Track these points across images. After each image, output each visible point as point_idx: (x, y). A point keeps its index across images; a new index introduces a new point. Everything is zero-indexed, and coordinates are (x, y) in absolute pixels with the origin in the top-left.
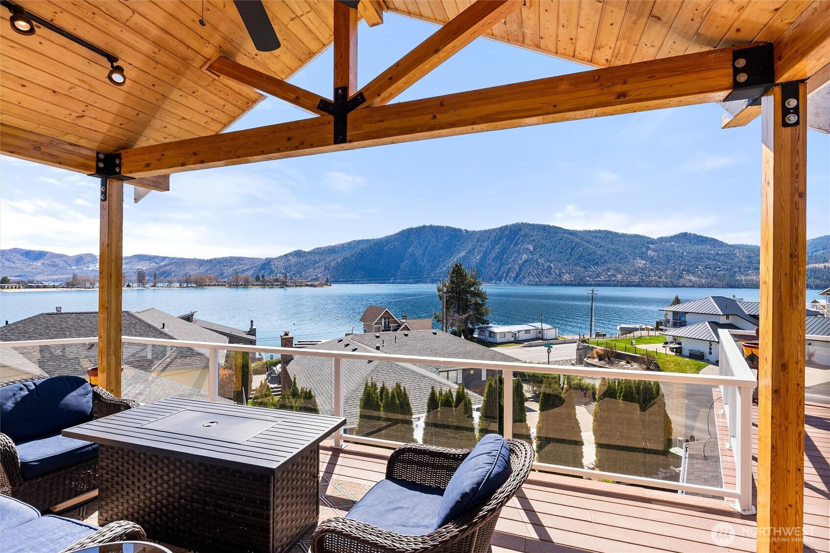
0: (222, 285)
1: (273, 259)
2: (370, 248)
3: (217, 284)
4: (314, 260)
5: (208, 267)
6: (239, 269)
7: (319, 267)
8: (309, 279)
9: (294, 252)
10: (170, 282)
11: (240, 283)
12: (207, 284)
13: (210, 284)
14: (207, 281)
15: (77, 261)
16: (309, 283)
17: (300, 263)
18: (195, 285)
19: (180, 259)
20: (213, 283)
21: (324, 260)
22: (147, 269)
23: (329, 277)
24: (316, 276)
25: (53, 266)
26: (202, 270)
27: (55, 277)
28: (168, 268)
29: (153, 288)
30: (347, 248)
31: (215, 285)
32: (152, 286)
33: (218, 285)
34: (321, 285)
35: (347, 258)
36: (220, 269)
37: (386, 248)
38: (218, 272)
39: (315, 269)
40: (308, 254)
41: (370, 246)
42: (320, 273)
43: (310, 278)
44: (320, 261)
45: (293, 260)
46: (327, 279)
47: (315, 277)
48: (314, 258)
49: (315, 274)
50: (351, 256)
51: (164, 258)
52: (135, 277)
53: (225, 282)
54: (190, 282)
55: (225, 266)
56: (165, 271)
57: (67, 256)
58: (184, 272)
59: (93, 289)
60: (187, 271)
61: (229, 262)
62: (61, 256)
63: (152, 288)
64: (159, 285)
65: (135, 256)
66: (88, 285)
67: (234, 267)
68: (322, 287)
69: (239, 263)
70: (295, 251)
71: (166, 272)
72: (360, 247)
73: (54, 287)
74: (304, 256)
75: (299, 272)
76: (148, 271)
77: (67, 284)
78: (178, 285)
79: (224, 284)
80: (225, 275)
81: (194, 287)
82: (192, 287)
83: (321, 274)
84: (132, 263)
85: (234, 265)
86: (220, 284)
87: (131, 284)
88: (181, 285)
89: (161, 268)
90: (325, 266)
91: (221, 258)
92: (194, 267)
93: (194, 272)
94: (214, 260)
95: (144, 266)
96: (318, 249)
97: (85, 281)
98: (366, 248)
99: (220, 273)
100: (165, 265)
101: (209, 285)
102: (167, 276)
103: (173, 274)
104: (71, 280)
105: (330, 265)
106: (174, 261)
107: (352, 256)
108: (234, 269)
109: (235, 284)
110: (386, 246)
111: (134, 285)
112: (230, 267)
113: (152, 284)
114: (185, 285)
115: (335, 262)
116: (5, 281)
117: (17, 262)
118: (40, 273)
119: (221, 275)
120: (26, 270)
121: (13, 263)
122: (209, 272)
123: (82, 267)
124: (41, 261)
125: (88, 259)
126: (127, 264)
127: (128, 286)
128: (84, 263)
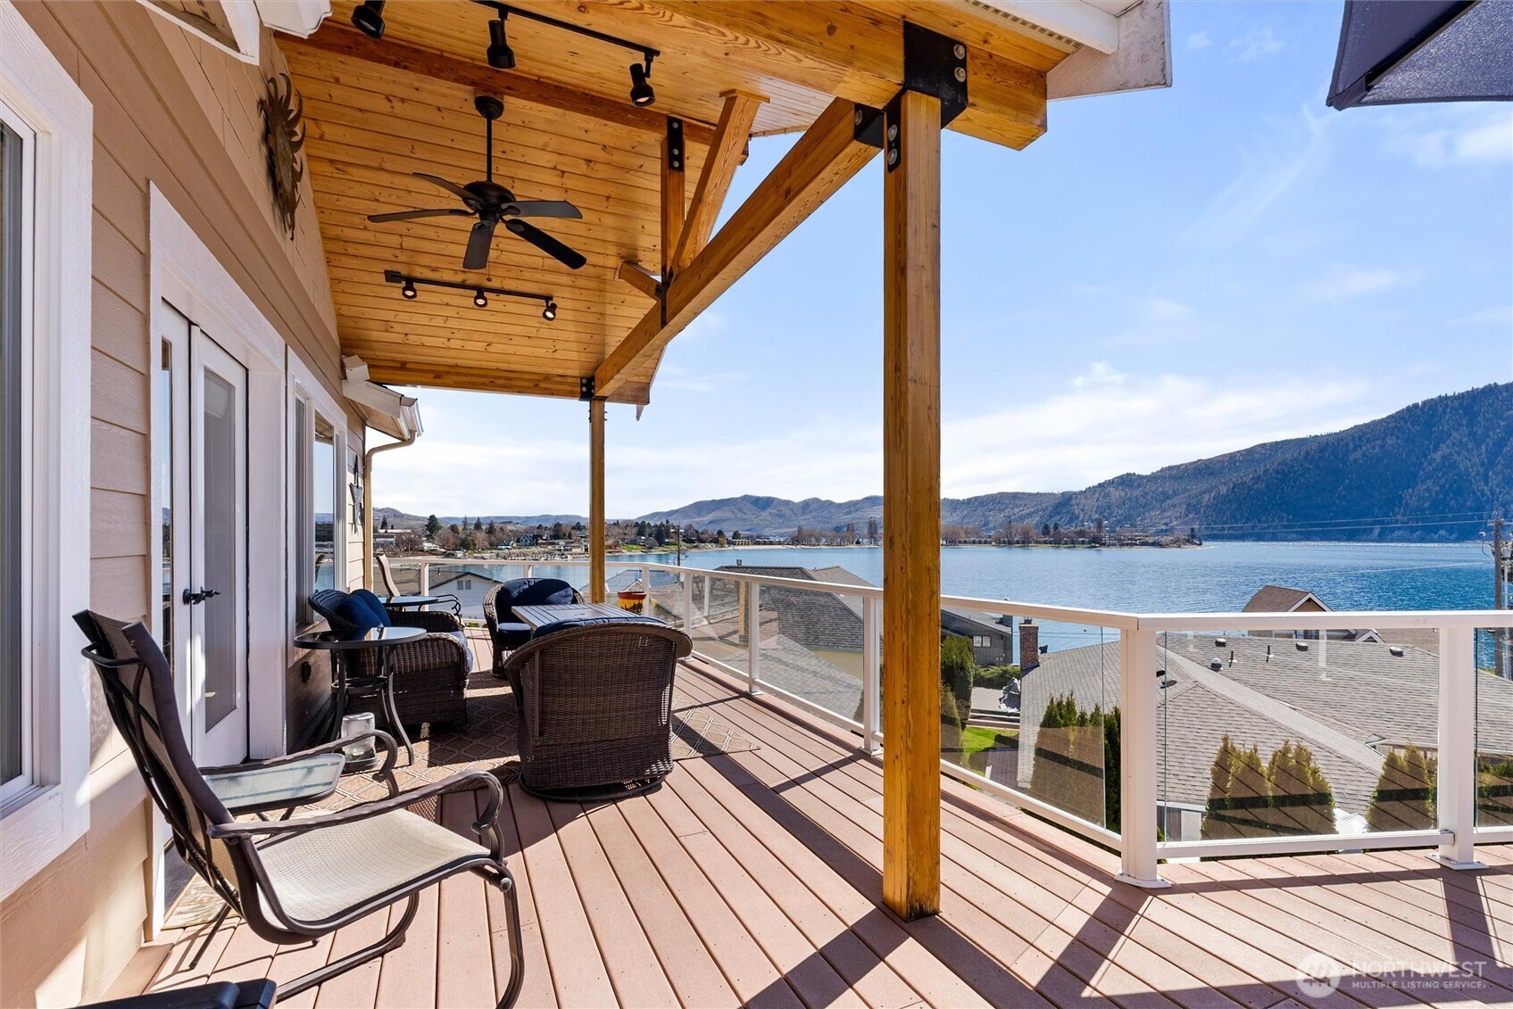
0: (986, 542)
1: (1075, 493)
2: (1306, 458)
3: (977, 540)
4: (1162, 493)
5: (965, 513)
6: (1014, 514)
7: (1174, 506)
8: (1151, 532)
9: (1117, 478)
11: (1016, 539)
12: (962, 540)
13: (968, 540)
14: (963, 535)
15: (803, 509)
16: (1150, 540)
17: (1130, 499)
18: (944, 542)
20: (972, 539)
21: (1185, 491)
23: (1196, 527)
24: (1166, 524)
25: (781, 516)
27: (782, 531)
30: (1241, 462)
31: (974, 542)
33: (980, 542)
34: (1177, 543)
35: (1242, 484)
36: (984, 516)
37: (1352, 457)
38: (981, 521)
39: (1164, 511)
40: (1148, 481)
41: (1307, 454)
42: (1177, 518)
43: (1153, 530)
44: (1175, 493)
45: (1116, 494)
46: (1192, 530)
47: (1164, 527)
48: (1161, 489)
49: (1164, 521)
50: (1253, 479)
52: (866, 531)
53: (990, 537)
55: (991, 510)
57: (793, 503)
61: (998, 502)
62: (787, 503)
65: (866, 499)
66: (813, 540)
67: (1006, 511)
68: (1179, 547)
69: (1014, 503)
70: (1121, 477)
72: (1279, 457)
73: (780, 543)
74: (1139, 485)
75: (1128, 518)
77: (792, 539)
79: (989, 540)
80: (991, 525)
83: (1179, 521)
85: (1006, 508)
86: (983, 540)
87: (860, 540)
90: (1188, 505)
91: (986, 496)
94: (973, 500)
96: (1170, 468)
98: (1296, 460)
99: (983, 523)
101: (965, 542)
104: (796, 534)
105: (1199, 502)
107: (1257, 479)
108: (1006, 514)
109: (1006, 541)
110: (1355, 449)
111: (865, 541)
112: (1000, 511)
115: (1212, 495)
116: (736, 535)
117: (748, 512)
118: (767, 526)
119: (985, 525)
120: (755, 522)
121: (745, 513)
122: (965, 521)
123: (808, 517)
124: (769, 510)
125: (814, 506)
126: (857, 510)
127: (858, 543)
128: (811, 512)
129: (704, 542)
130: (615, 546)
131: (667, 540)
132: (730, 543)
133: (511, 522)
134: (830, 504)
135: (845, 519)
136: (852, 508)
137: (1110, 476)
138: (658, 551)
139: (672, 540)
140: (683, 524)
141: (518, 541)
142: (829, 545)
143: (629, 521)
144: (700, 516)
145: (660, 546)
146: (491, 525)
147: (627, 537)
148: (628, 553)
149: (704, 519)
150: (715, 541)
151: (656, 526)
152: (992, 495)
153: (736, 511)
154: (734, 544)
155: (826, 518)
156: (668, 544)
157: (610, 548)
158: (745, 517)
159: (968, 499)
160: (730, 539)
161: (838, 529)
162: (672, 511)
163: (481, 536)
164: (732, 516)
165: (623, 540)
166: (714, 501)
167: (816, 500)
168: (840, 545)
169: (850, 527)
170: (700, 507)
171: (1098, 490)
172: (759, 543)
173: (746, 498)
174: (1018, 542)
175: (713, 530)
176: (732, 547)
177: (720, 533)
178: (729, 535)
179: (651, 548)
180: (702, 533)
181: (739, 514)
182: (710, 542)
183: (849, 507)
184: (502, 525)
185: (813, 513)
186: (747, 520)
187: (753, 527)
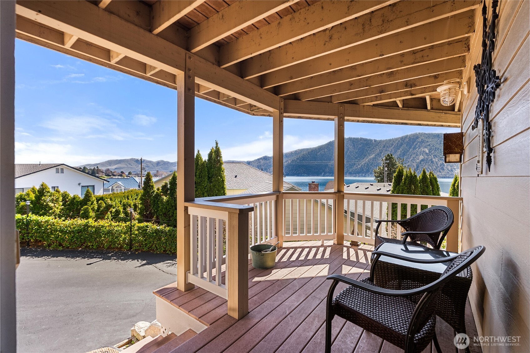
1: (251, 161)
2: (308, 154)
15: (157, 164)
17: (266, 164)
30: (294, 154)
35: (294, 160)
37: (318, 154)
41: (309, 152)
45: (262, 162)
50: (296, 159)
57: (153, 162)
62: (150, 162)
70: (264, 157)
72: (302, 153)
74: (269, 160)
98: (306, 154)
107: (298, 159)
110: (319, 152)
115: (287, 163)
116: (129, 173)
117: (133, 165)
120: (136, 169)
121: (132, 165)
125: (162, 163)
128: (160, 165)
132: (127, 176)
137: (261, 157)
139: (100, 175)
140: (104, 169)
144: (110, 166)
149: (114, 167)
150: (120, 176)
153: (128, 164)
155: (166, 168)
158: (132, 167)
164: (125, 166)
166: (117, 160)
167: (162, 161)
170: (110, 163)
171: (257, 160)
173: (132, 159)
175: (119, 171)
177: (122, 172)
180: (114, 173)
181: (129, 166)
185: (161, 166)
186: (133, 168)
187: (135, 171)
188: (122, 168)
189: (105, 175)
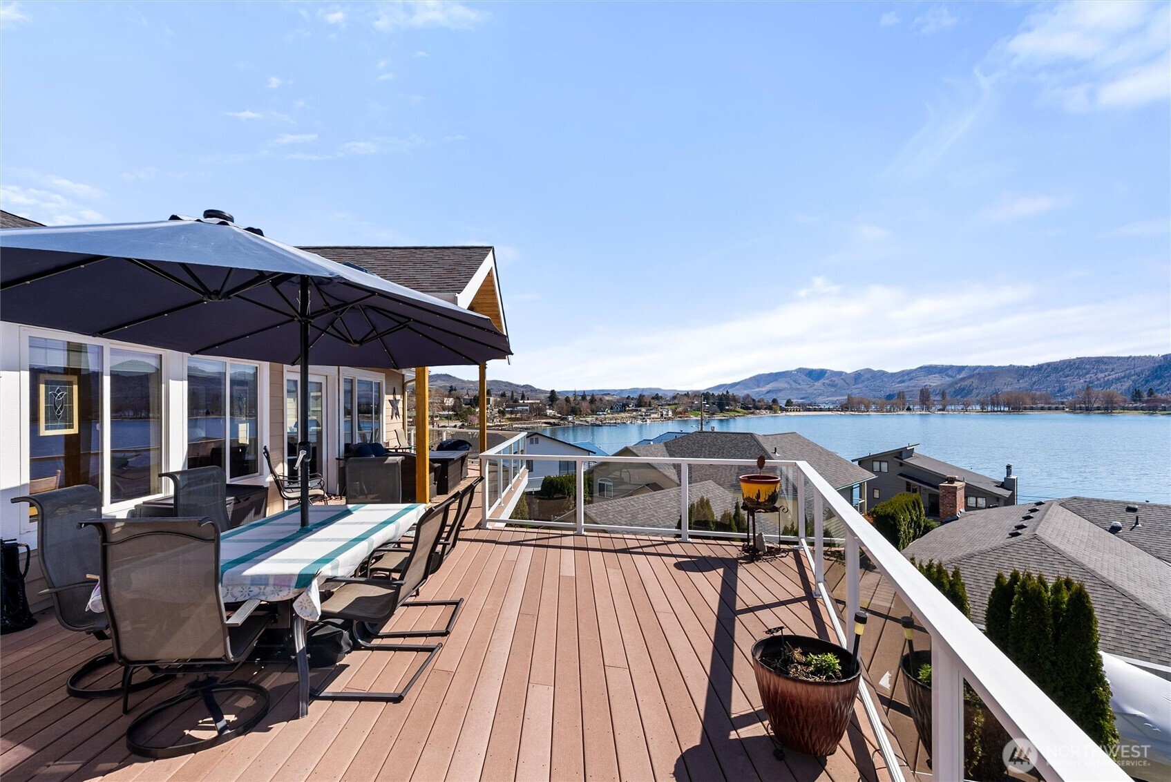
0: (1057, 409)
3: (1047, 406)
6: (1098, 380)
10: (967, 405)
11: (1095, 406)
12: (1028, 406)
13: (1034, 406)
14: (1028, 400)
15: (856, 379)
19: (986, 368)
20: (1040, 406)
22: (936, 386)
25: (833, 386)
26: (1024, 384)
27: (834, 399)
28: (967, 383)
29: (941, 412)
31: (1042, 409)
32: (940, 410)
33: (1050, 409)
36: (1058, 381)
38: (1055, 387)
51: (961, 369)
52: (918, 398)
53: (1063, 403)
54: (998, 404)
56: (962, 387)
57: (846, 373)
58: (993, 389)
59: (868, 413)
60: (997, 388)
61: (1077, 368)
62: (840, 374)
63: (939, 412)
64: (949, 407)
65: (921, 368)
66: (863, 408)
69: (1097, 368)
71: (964, 389)
73: (829, 410)
76: (939, 388)
77: (841, 406)
78: (978, 408)
79: (1061, 406)
80: (1067, 391)
81: (1004, 411)
82: (1000, 411)
84: (918, 379)
85: (1087, 374)
86: (1054, 406)
87: (911, 407)
88: (982, 409)
89: (957, 384)
91: (1060, 362)
92: (1009, 379)
93: (1007, 387)
94: (1046, 366)
95: (934, 382)
97: (860, 403)
99: (1057, 389)
100: (963, 379)
101: (1032, 409)
102: (966, 395)
103: (975, 392)
104: (845, 402)
106: (977, 371)
108: (1088, 380)
109: (1084, 406)
111: (916, 408)
112: (1079, 376)
113: (941, 407)
114: (989, 409)
116: (789, 403)
117: (802, 383)
118: (821, 395)
119: (1059, 391)
120: (809, 391)
121: (799, 384)
122: (1035, 387)
123: (860, 386)
124: (822, 381)
126: (911, 379)
127: (909, 409)
128: (863, 381)
129: (759, 409)
130: (685, 412)
131: (727, 408)
132: (782, 410)
133: (609, 394)
134: (883, 373)
135: (897, 387)
136: (906, 377)
138: (719, 416)
139: (731, 408)
140: (740, 393)
141: (611, 408)
142: (878, 411)
143: (697, 392)
144: (759, 387)
145: (721, 412)
146: (593, 396)
147: (694, 405)
148: (695, 418)
149: (763, 389)
150: (769, 408)
151: (719, 396)
152: (1070, 361)
153: (792, 382)
154: (787, 411)
155: (878, 386)
156: (728, 410)
157: (681, 413)
158: (799, 387)
159: (1039, 365)
160: (783, 406)
161: (890, 397)
162: (735, 383)
163: (585, 405)
164: (786, 385)
165: (691, 407)
166: (771, 374)
167: (868, 371)
168: (890, 411)
169: (901, 395)
170: (758, 380)
172: (809, 410)
173: (800, 370)
174: (1098, 409)
175: (768, 399)
176: (784, 413)
177: (775, 401)
178: (783, 403)
179: (713, 414)
180: (759, 401)
181: (794, 385)
182: (765, 409)
183: (903, 376)
184: (601, 396)
185: (866, 383)
186: (802, 389)
187: (807, 396)
188: (780, 390)
189: (741, 408)
